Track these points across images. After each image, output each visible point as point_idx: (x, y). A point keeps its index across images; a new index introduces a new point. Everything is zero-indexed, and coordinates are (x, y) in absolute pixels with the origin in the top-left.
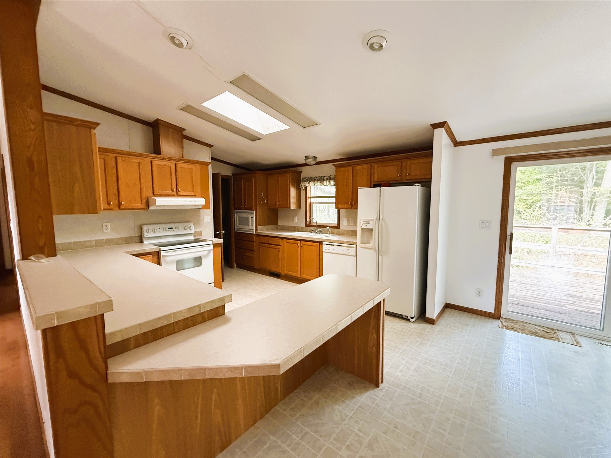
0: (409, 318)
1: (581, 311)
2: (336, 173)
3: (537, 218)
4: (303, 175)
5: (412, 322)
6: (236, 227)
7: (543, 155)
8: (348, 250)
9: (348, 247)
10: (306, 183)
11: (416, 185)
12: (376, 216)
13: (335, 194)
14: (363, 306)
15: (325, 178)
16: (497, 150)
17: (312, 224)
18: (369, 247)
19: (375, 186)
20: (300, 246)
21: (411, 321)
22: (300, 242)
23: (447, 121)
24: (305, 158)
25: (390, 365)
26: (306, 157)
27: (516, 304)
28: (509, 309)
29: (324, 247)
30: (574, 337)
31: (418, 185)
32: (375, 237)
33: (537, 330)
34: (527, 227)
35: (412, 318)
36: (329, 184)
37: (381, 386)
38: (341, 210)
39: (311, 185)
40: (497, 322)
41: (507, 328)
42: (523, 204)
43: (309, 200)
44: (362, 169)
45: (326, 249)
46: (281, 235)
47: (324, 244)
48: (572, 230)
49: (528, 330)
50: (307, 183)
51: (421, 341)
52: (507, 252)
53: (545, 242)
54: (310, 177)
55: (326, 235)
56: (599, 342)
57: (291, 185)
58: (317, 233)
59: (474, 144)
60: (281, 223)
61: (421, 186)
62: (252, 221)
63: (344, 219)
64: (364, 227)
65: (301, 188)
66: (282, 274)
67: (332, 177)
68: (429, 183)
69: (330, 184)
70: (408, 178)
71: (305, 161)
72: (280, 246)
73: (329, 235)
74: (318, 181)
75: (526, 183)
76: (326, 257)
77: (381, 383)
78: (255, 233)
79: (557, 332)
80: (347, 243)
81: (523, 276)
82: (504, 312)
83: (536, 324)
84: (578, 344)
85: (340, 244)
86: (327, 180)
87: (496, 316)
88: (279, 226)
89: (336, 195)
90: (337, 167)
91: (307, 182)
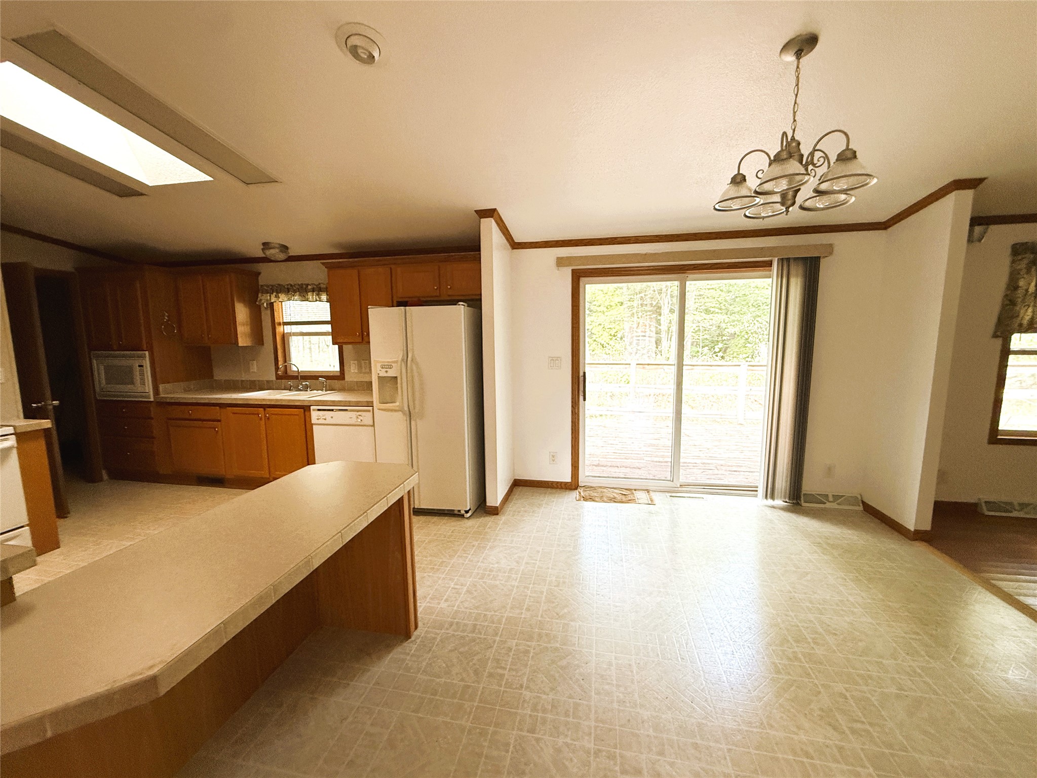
0: (463, 512)
1: (656, 462)
2: (329, 279)
3: (619, 352)
4: (262, 281)
5: (467, 518)
6: (97, 389)
7: (614, 270)
8: (360, 415)
9: (358, 411)
10: (270, 296)
11: (459, 305)
12: (402, 353)
13: (330, 317)
14: (366, 512)
15: (310, 287)
16: (562, 258)
17: (289, 373)
18: (394, 408)
19: (400, 304)
20: (263, 419)
21: (465, 516)
22: (265, 410)
23: (497, 209)
24: (262, 247)
25: (430, 596)
26: (264, 244)
27: (596, 466)
28: (587, 474)
29: (315, 415)
30: (649, 495)
31: (462, 305)
32: (402, 391)
33: (615, 495)
34: (606, 364)
35: (467, 512)
36: (318, 299)
37: (415, 634)
38: (345, 347)
39: (280, 300)
40: (575, 494)
41: (585, 499)
42: (607, 334)
43: (280, 329)
44: (376, 274)
45: (318, 419)
46: (220, 399)
47: (314, 410)
48: (650, 366)
49: (607, 497)
50: (273, 296)
51: (478, 544)
52: (581, 398)
53: (627, 382)
54: (279, 285)
55: (318, 393)
56: (670, 494)
57: (235, 299)
58: (300, 390)
59: (536, 248)
60: (220, 375)
61: (468, 306)
62: (142, 374)
63: (352, 362)
64: (383, 374)
65: (260, 306)
66: (228, 477)
67: (322, 286)
68: (478, 302)
69: (320, 298)
70: (450, 293)
71: (264, 253)
72: (219, 421)
73: (324, 392)
74: (295, 292)
75: (609, 307)
76: (319, 434)
77: (414, 630)
78: (152, 399)
79: (634, 492)
80: (357, 404)
81: (605, 427)
82: (582, 480)
83: (615, 487)
84: (652, 503)
85: (343, 406)
86: (313, 291)
87: (573, 486)
88: (216, 380)
89: (331, 319)
90: (329, 267)
91: (272, 294)
